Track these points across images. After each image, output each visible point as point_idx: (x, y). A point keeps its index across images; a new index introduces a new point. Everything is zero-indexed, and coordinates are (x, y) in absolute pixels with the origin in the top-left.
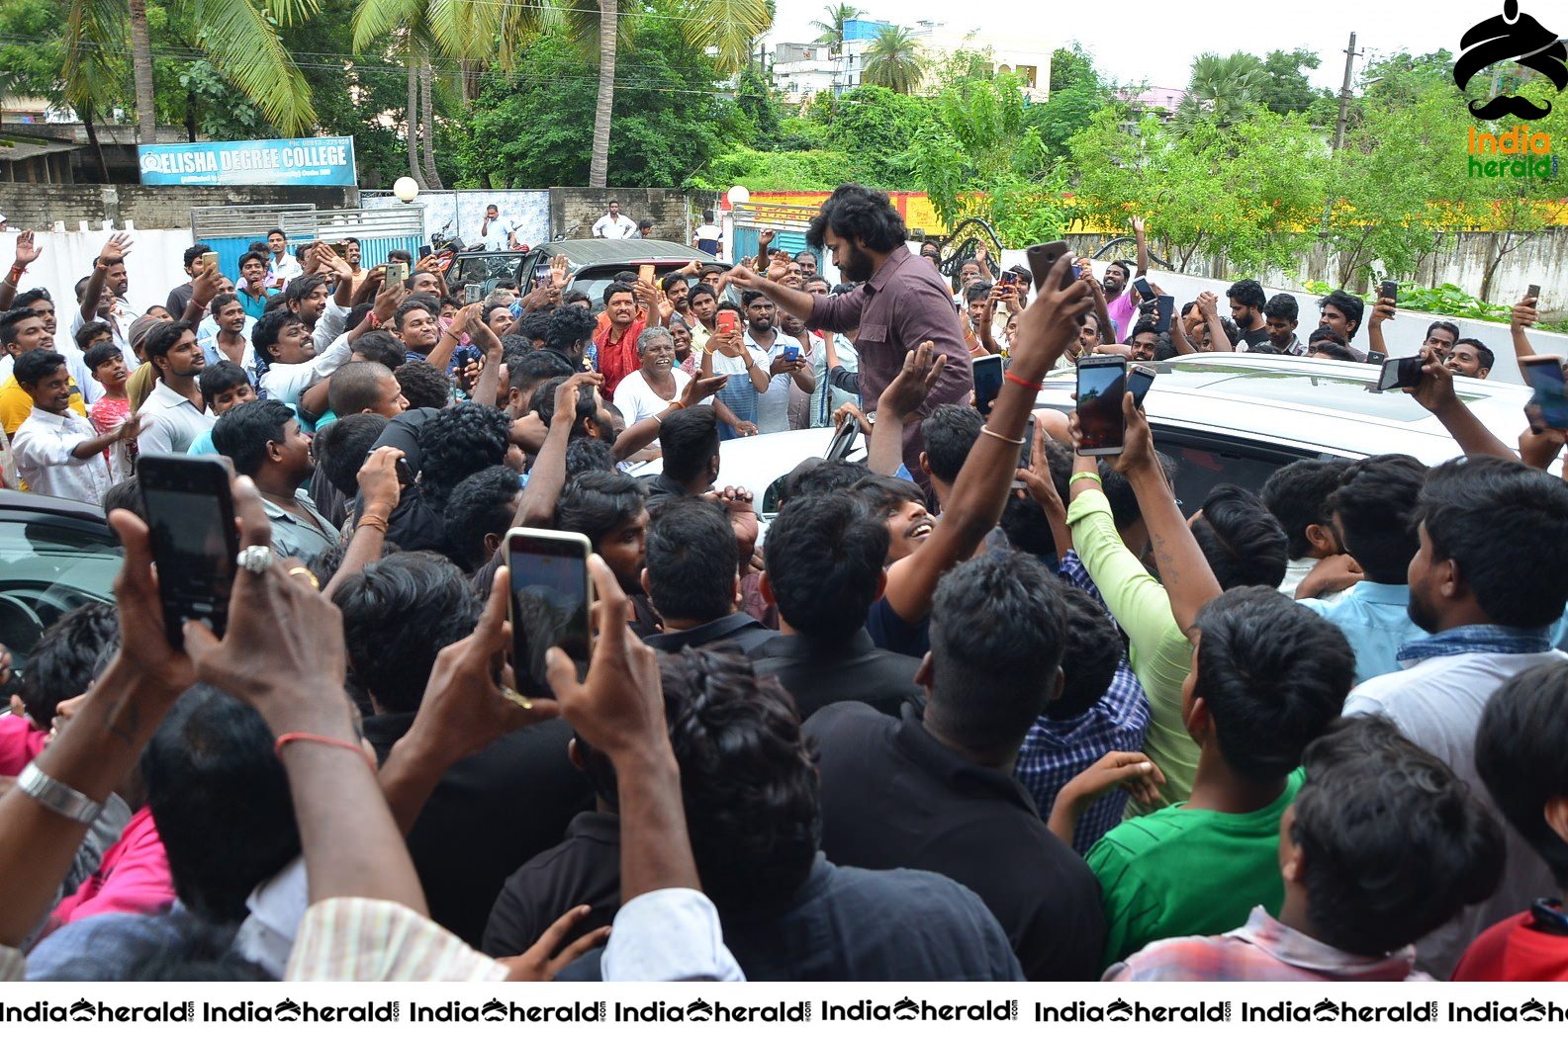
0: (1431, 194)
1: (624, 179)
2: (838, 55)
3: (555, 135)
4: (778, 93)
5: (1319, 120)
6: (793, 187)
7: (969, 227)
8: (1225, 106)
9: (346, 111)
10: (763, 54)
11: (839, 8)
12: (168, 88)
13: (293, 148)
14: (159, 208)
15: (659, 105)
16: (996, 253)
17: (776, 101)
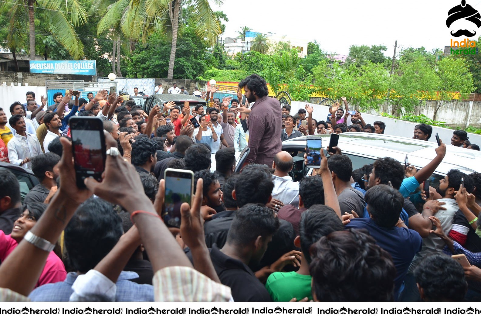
0: (418, 88)
1: (178, 76)
2: (244, 42)
3: (157, 62)
4: (225, 52)
5: (387, 66)
6: (229, 81)
7: (282, 94)
8: (359, 60)
9: (94, 53)
10: (221, 40)
11: (244, 28)
12: (39, 44)
13: (77, 63)
14: (35, 80)
15: (189, 55)
16: (290, 102)
17: (225, 54)
